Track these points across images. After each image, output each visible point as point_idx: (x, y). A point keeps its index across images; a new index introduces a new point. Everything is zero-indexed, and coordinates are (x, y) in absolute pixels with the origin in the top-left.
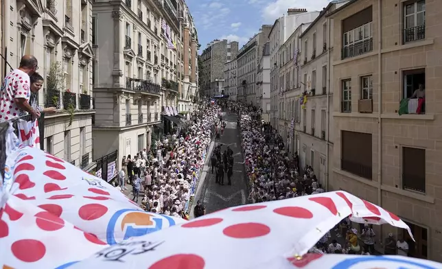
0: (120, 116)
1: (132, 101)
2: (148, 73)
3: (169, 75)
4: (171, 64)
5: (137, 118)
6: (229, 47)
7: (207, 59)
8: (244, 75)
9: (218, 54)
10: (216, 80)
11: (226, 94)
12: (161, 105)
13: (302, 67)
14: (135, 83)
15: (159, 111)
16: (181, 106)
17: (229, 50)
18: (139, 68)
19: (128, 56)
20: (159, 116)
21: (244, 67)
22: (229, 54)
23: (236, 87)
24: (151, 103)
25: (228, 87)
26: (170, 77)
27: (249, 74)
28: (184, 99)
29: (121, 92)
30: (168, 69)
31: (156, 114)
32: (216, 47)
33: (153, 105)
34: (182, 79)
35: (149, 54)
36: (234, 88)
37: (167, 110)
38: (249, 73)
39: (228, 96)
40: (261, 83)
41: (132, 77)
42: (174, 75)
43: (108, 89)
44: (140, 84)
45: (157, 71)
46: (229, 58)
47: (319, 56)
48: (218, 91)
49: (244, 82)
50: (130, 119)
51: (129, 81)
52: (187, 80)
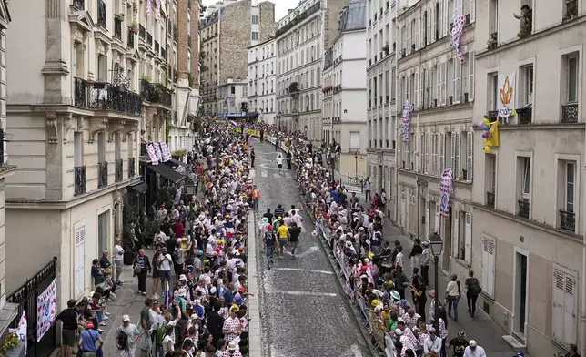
0: (64, 172)
1: (86, 136)
2: (117, 68)
3: (153, 72)
4: (157, 45)
5: (96, 176)
6: (256, 12)
7: (209, 38)
8: (293, 71)
9: (233, 28)
10: (230, 81)
11: (251, 110)
12: (139, 142)
13: (480, 56)
14: (93, 92)
15: (137, 155)
16: (173, 139)
17: (256, 20)
18: (100, 56)
19: (79, 26)
20: (137, 165)
21: (294, 53)
22: (255, 28)
23: (274, 97)
24: (122, 136)
25: (256, 95)
26: (156, 77)
27: (304, 71)
28: (178, 125)
29: (64, 115)
30: (151, 57)
31: (132, 162)
32: (227, 13)
33: (125, 140)
34: (175, 81)
35: (118, 21)
36: (269, 98)
37: (150, 150)
38: (303, 67)
39: (257, 115)
40: (338, 90)
41: (86, 79)
42: (162, 71)
43: (33, 107)
44: (103, 94)
45: (133, 63)
46: (255, 35)
47: (548, 32)
48: (233, 104)
49: (293, 87)
50: (84, 178)
51: (81, 86)
52: (184, 83)
